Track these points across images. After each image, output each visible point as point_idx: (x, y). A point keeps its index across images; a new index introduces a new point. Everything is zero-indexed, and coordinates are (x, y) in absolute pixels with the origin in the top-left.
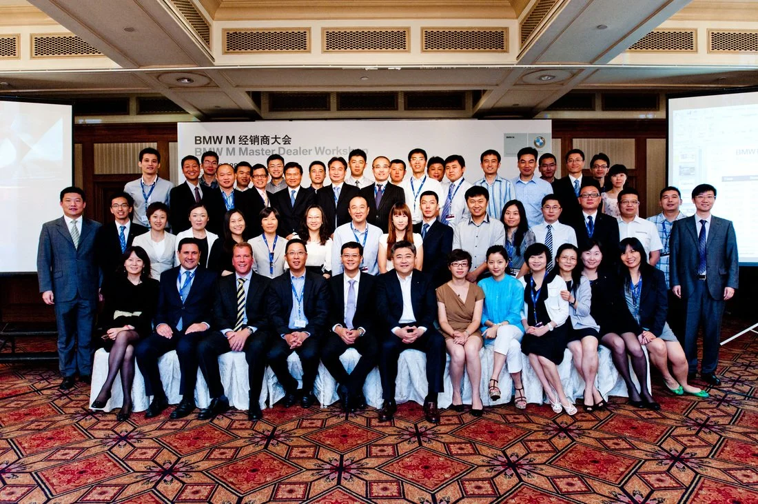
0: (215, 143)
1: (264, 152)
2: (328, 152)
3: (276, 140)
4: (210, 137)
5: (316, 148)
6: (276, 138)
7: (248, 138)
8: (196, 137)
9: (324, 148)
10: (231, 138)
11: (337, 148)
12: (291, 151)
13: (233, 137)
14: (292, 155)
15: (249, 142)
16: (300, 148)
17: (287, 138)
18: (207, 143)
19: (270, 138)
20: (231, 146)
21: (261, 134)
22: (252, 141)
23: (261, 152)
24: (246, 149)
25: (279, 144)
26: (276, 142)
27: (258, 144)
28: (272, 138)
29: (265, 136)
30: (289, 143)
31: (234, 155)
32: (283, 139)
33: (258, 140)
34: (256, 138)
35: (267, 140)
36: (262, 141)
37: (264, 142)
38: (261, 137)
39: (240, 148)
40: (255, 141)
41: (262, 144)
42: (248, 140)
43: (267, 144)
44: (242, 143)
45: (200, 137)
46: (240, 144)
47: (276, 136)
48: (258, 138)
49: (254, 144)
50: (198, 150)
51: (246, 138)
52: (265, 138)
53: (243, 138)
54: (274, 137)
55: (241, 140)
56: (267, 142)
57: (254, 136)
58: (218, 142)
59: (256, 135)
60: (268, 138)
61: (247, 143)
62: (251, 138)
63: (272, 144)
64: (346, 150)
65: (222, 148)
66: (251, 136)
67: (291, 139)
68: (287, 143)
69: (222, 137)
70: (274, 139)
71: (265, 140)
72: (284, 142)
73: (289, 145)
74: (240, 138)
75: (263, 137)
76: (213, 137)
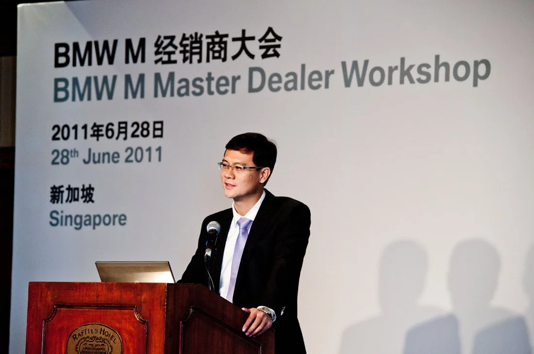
0: (100, 62)
1: (214, 84)
2: (377, 76)
3: (243, 47)
4: (89, 44)
5: (344, 64)
6: (243, 39)
7: (176, 42)
8: (58, 46)
9: (366, 62)
10: (135, 46)
11: (403, 60)
12: (280, 81)
13: (142, 42)
14: (283, 90)
15: (178, 56)
16: (303, 66)
17: (270, 36)
18: (82, 63)
19: (229, 40)
20: (135, 69)
21: (207, 29)
22: (184, 52)
23: (205, 84)
24: (171, 76)
25: (252, 56)
26: (244, 52)
27: (200, 61)
28: (234, 40)
29: (217, 34)
30: (277, 54)
31: (142, 96)
32: (260, 41)
33: (200, 48)
34: (196, 42)
35: (223, 45)
36: (208, 49)
37: (214, 52)
38: (208, 37)
39: (158, 77)
40: (194, 51)
41: (208, 61)
42: (176, 47)
43: (220, 60)
44: (160, 59)
45: (66, 46)
46: (156, 62)
47: (244, 32)
48: (200, 42)
49: (191, 62)
50: (61, 85)
51: (171, 44)
52: (217, 40)
53: (164, 45)
54: (240, 35)
55: (161, 50)
56: (223, 53)
57: (191, 36)
58: (105, 59)
59: (196, 34)
60: (224, 39)
61: (173, 57)
62: (185, 42)
63: (234, 58)
64: (428, 66)
65: (115, 77)
66: (184, 35)
67: (280, 38)
68: (271, 52)
69: (115, 42)
70: (239, 43)
71: (217, 48)
72: (264, 51)
73: (276, 58)
74: (156, 45)
75: (212, 37)
76: (96, 44)
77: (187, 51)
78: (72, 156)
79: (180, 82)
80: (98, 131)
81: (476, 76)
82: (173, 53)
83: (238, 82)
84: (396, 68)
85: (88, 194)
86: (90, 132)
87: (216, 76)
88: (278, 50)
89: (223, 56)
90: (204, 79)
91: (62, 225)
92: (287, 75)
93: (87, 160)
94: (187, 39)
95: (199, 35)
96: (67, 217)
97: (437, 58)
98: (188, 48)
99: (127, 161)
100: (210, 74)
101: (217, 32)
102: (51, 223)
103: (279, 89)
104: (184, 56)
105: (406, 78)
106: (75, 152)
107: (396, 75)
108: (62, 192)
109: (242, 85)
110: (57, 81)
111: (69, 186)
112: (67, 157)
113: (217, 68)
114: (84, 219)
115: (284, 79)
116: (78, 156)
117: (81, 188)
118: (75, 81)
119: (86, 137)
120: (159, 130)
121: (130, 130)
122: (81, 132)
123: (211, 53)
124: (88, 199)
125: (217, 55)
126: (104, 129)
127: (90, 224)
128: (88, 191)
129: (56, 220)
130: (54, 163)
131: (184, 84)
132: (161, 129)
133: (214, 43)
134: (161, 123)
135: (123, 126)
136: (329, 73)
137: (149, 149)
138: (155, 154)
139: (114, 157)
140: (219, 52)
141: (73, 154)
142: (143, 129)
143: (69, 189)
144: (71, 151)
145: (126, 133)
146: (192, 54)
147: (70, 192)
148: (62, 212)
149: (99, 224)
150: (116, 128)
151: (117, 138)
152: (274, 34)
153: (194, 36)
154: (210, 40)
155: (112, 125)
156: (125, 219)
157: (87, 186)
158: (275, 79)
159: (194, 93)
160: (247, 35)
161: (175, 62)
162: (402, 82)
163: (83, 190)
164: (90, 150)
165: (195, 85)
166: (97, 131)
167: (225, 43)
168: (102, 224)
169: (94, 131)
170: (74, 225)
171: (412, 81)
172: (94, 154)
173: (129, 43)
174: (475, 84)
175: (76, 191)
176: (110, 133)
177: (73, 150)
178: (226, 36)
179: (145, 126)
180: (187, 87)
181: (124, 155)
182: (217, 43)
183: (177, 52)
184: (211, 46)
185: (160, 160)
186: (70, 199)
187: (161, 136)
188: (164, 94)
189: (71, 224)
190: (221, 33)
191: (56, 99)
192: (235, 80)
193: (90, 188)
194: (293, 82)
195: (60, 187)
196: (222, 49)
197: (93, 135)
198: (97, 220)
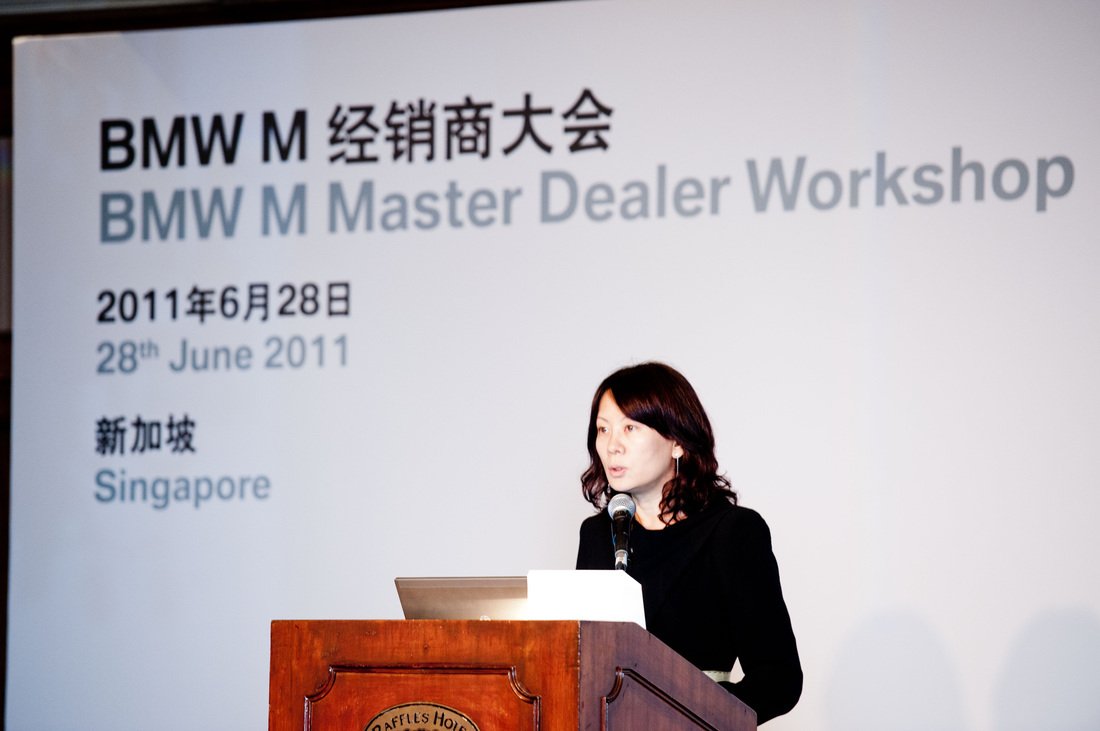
0: (205, 157)
1: (462, 206)
2: (825, 190)
3: (528, 129)
4: (179, 125)
5: (752, 166)
6: (527, 112)
7: (378, 118)
8: (107, 126)
9: (801, 163)
10: (285, 125)
11: (881, 158)
12: (610, 199)
13: (300, 119)
14: (617, 217)
15: (381, 148)
16: (662, 171)
17: (588, 107)
18: (164, 160)
19: (494, 115)
20: (284, 175)
21: (445, 93)
22: (396, 139)
23: (442, 206)
24: (367, 189)
25: (547, 149)
26: (528, 140)
27: (430, 157)
28: (507, 114)
29: (469, 104)
30: (601, 144)
31: (302, 229)
32: (566, 116)
33: (431, 130)
34: (421, 118)
35: (482, 126)
36: (450, 133)
37: (462, 139)
38: (447, 108)
39: (336, 191)
40: (418, 136)
41: (449, 156)
42: (375, 129)
43: (475, 158)
44: (341, 155)
45: (127, 125)
46: (333, 159)
47: (528, 98)
48: (431, 119)
49: (410, 159)
50: (117, 206)
51: (364, 122)
52: (468, 114)
53: (349, 124)
54: (520, 105)
55: (342, 134)
57: (411, 107)
58: (217, 153)
59: (421, 103)
60: (485, 113)
61: (370, 150)
62: (396, 119)
63: (508, 151)
64: (937, 170)
65: (239, 192)
66: (394, 105)
67: (608, 112)
68: (589, 139)
69: (239, 119)
70: (518, 123)
71: (468, 130)
72: (573, 137)
73: (598, 152)
74: (332, 124)
75: (458, 109)
76: (196, 121)
78: (143, 355)
79: (387, 200)
80: (202, 302)
81: (1043, 190)
82: (370, 140)
83: (516, 203)
84: (867, 173)
85: (183, 434)
86: (184, 304)
87: (467, 188)
88: (604, 135)
89: (481, 146)
90: (441, 194)
91: (123, 497)
92: (627, 188)
93: (178, 362)
94: (402, 112)
95: (427, 106)
96: (133, 484)
97: (957, 153)
98: (404, 131)
99: (270, 364)
100: (453, 185)
101: (468, 100)
102: (99, 497)
103: (608, 215)
104: (396, 146)
105: (889, 195)
106: (151, 348)
107: (868, 187)
108: (123, 431)
109: (527, 206)
110: (106, 199)
111: (139, 418)
112: (132, 357)
113: (468, 171)
114: (173, 487)
115: (620, 196)
116: (157, 354)
117: (165, 421)
118: (149, 199)
119: (174, 315)
120: (340, 300)
121: (276, 301)
122: (163, 305)
123: (455, 142)
124: (182, 444)
125: (468, 145)
126: (216, 299)
127: (187, 497)
128: (182, 429)
129: (108, 490)
130: (102, 369)
131: (395, 204)
132: (346, 299)
133: (461, 121)
134: (346, 285)
135: (259, 295)
136: (717, 185)
137: (319, 341)
138: (332, 351)
139: (240, 358)
140: (474, 139)
141: (146, 352)
142: (303, 299)
143: (138, 424)
144: (142, 346)
145: (265, 306)
146: (412, 142)
147: (142, 430)
148: (123, 472)
149: (208, 496)
150: (243, 298)
151: (247, 317)
152: (595, 102)
153: (416, 105)
154: (452, 115)
155: (234, 289)
156: (268, 485)
157: (178, 418)
158: (600, 194)
159: (419, 224)
160: (535, 104)
161: (374, 159)
162: (880, 201)
163: (171, 426)
164: (184, 344)
165: (419, 207)
166: (200, 304)
167: (487, 121)
168: (215, 496)
169: (194, 303)
170: (151, 500)
171: (901, 199)
172: (194, 353)
173: (269, 121)
174: (1041, 206)
175: (155, 430)
176: (229, 308)
177: (146, 343)
178: (489, 106)
179: (310, 292)
180: (403, 211)
181: (261, 354)
182: (468, 121)
183: (380, 138)
184: (455, 127)
185: (343, 361)
186: (140, 444)
187: (346, 313)
188: (351, 225)
189: (144, 497)
190: (477, 100)
191: (106, 237)
192: (509, 196)
193: (186, 422)
194: (641, 202)
195: (116, 422)
196: (479, 132)
197: (192, 312)
198: (204, 489)
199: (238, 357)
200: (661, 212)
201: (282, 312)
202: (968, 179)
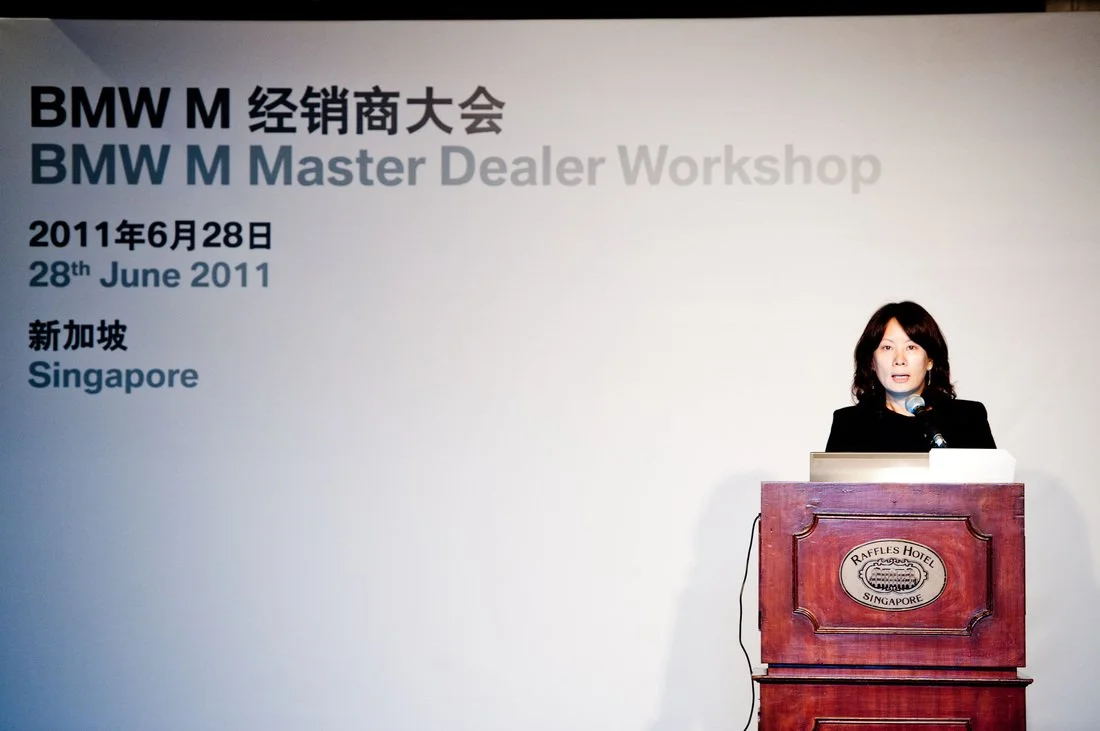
0: (132, 122)
1: (372, 168)
2: (683, 171)
3: (429, 114)
4: (107, 95)
5: (622, 150)
6: (429, 100)
7: (295, 98)
8: (37, 92)
9: (663, 149)
10: (209, 100)
11: (729, 149)
12: (503, 168)
13: (223, 96)
14: (509, 183)
15: (298, 121)
16: (547, 150)
17: (482, 100)
18: (93, 122)
19: (401, 102)
20: (209, 139)
21: (356, 82)
22: (311, 115)
23: (355, 168)
24: (285, 153)
25: (448, 130)
26: (430, 121)
27: (343, 131)
28: (411, 101)
29: (377, 91)
30: (495, 129)
31: (225, 180)
32: (463, 106)
33: (344, 110)
34: (334, 100)
35: (389, 109)
36: (360, 114)
37: (371, 119)
38: (357, 95)
39: (257, 152)
40: (330, 114)
41: (360, 131)
42: (294, 108)
43: (385, 132)
44: (263, 124)
45: (59, 93)
46: (253, 128)
47: (430, 90)
48: (344, 102)
49: (325, 132)
50: (48, 155)
51: (283, 101)
52: (377, 100)
53: (268, 102)
54: (423, 96)
55: (262, 109)
56: (389, 121)
57: (324, 91)
58: (145, 119)
59: (335, 89)
60: (391, 100)
61: (287, 123)
62: (311, 100)
63: (412, 130)
64: (773, 160)
65: (165, 149)
66: (310, 89)
67: (500, 105)
68: (484, 124)
69: (165, 93)
70: (421, 109)
71: (377, 112)
72: (470, 122)
73: (493, 134)
74: (252, 100)
75: (367, 95)
76: (124, 92)
77: (318, 115)
78: (75, 274)
79: (304, 161)
80: (132, 233)
81: (857, 178)
82: (289, 115)
83: (420, 168)
84: (718, 160)
85: (114, 336)
86: (114, 235)
87: (376, 156)
88: (496, 121)
89: (389, 125)
90: (353, 159)
91: (56, 384)
92: (517, 162)
93: (109, 280)
94: (317, 95)
95: (340, 91)
96: (67, 373)
97: (789, 149)
98: (318, 110)
99: (196, 283)
100: (363, 153)
101: (376, 88)
102: (32, 382)
103: (501, 181)
104: (311, 121)
105: (736, 177)
106: (83, 268)
107: (718, 171)
108: (57, 332)
109: (429, 172)
110: (37, 149)
111: (71, 322)
112: (64, 274)
113: (376, 143)
114: (105, 376)
115: (511, 168)
116: (88, 273)
117: (96, 325)
118: (79, 151)
119: (105, 243)
120: (262, 235)
121: (201, 235)
122: (94, 236)
123: (365, 120)
124: (113, 344)
125: (377, 123)
126: (145, 232)
127: (119, 384)
128: (114, 331)
129: (41, 377)
130: (34, 282)
131: (311, 165)
132: (267, 235)
133: (371, 106)
134: (268, 225)
135: (185, 231)
136: (593, 163)
137: (243, 267)
138: (254, 276)
139: (170, 278)
140: (383, 120)
141: (78, 270)
142: (228, 234)
143: (71, 326)
144: (74, 266)
145: (192, 239)
146: (326, 119)
147: (74, 331)
148: (57, 364)
149: (139, 384)
150: (170, 231)
151: (173, 247)
152: (488, 96)
153: (330, 91)
154: (362, 100)
155: (163, 225)
156: (195, 376)
157: (110, 322)
158: (494, 166)
159: (333, 181)
160: (436, 95)
161: (293, 130)
163: (102, 328)
164: (115, 265)
165: (334, 169)
166: (129, 234)
167: (394, 106)
168: (145, 384)
169: (124, 234)
170: (84, 386)
171: (745, 180)
172: (124, 272)
173: (194, 96)
174: (856, 190)
175: (87, 331)
176: (158, 239)
177: (78, 263)
178: (396, 95)
179: (233, 229)
180: (318, 170)
181: (187, 276)
182: (377, 105)
183: (297, 114)
184: (365, 109)
185: (265, 284)
186: (73, 343)
187: (267, 246)
188: (271, 180)
189: (78, 384)
190: (384, 89)
191: (37, 178)
192: (414, 163)
193: (117, 325)
194: (528, 172)
195: (50, 324)
196: (387, 114)
197: (121, 241)
198: (135, 378)
199: (166, 277)
200: (547, 181)
201: (207, 243)
202: (799, 168)
